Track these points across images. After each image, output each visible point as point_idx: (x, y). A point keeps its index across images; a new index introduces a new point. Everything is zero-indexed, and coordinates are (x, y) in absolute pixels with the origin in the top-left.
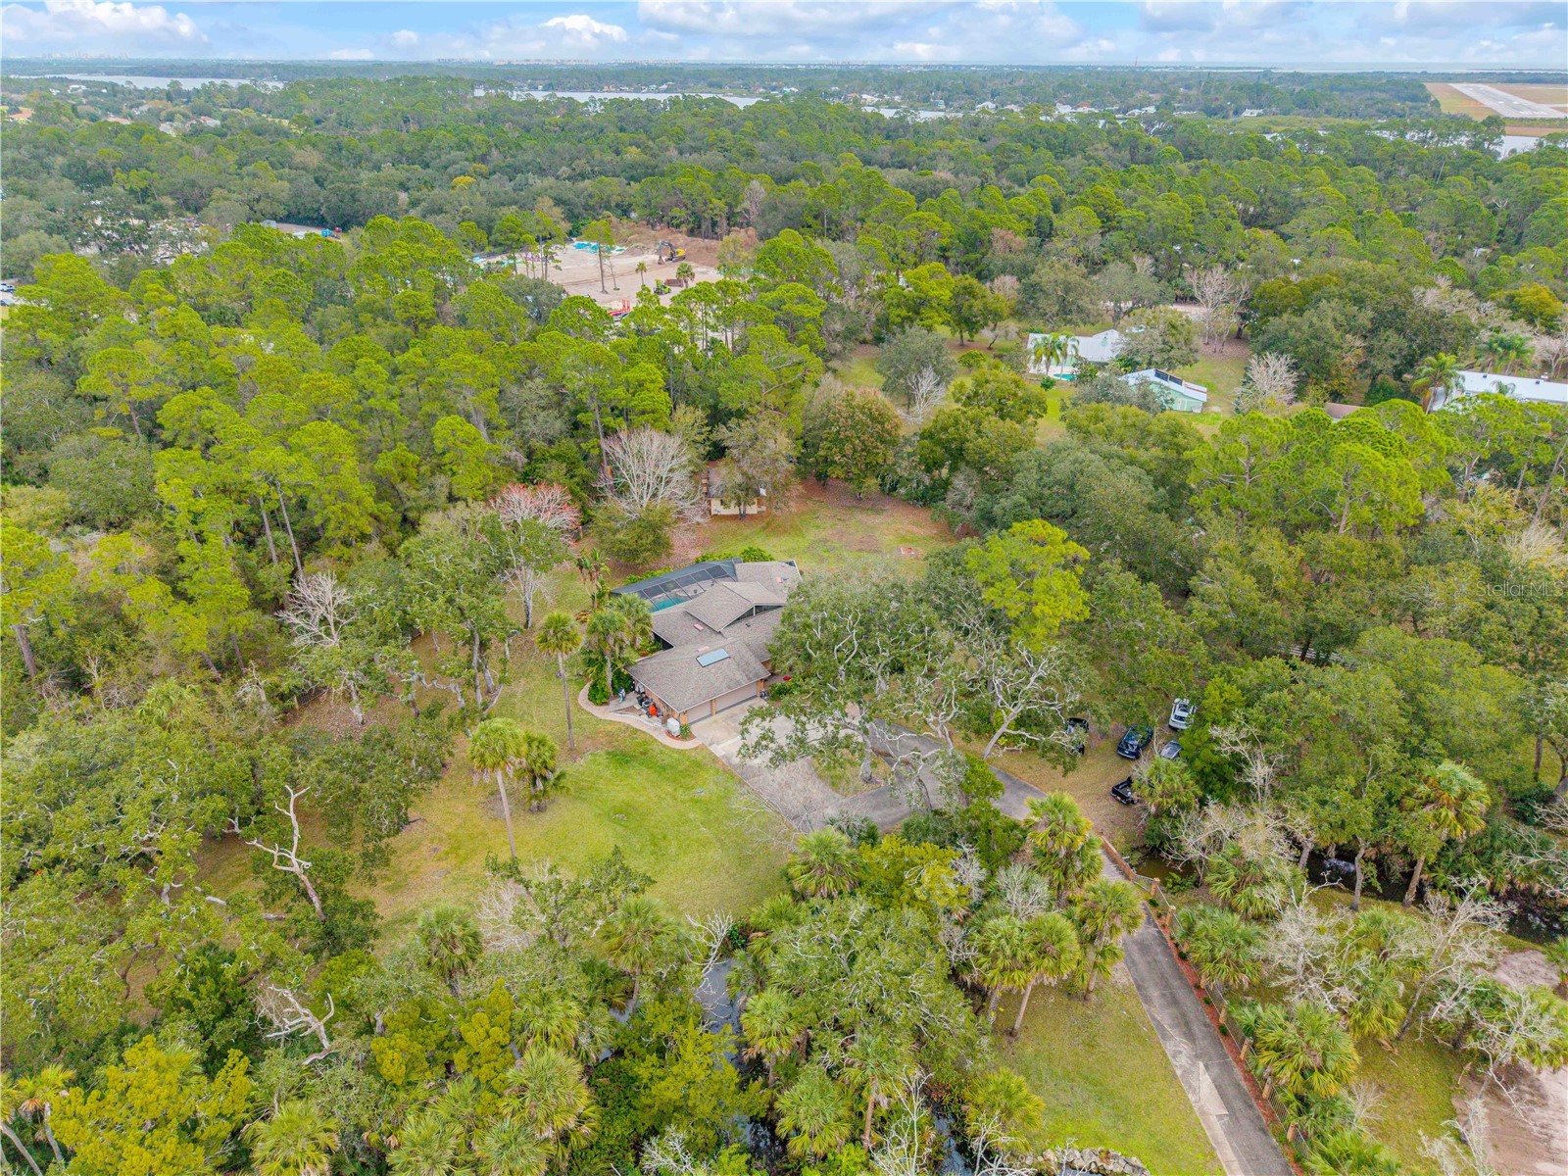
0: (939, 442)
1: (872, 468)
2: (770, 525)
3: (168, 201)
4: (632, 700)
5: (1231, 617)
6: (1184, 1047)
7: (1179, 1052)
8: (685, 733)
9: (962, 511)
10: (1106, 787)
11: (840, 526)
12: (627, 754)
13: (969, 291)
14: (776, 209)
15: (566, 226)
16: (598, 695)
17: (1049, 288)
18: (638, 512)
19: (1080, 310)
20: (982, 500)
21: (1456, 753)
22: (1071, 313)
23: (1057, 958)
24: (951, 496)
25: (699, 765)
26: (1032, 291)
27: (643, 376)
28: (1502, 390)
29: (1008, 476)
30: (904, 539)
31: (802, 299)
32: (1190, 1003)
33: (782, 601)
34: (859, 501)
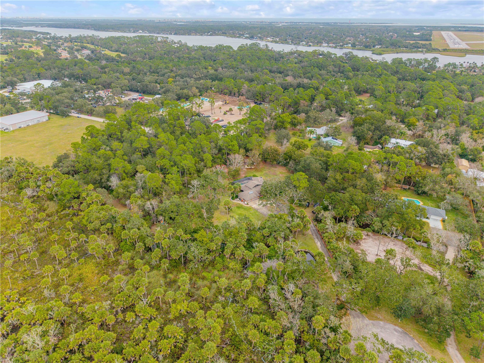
0: (287, 155)
1: (275, 160)
2: (256, 170)
3: (100, 86)
4: (238, 199)
5: (331, 186)
6: (317, 240)
7: (316, 240)
8: (247, 204)
9: (291, 168)
10: (311, 212)
11: (269, 170)
12: (239, 207)
13: (294, 118)
14: (250, 91)
15: (199, 94)
16: (233, 198)
17: (312, 117)
18: (235, 168)
19: (318, 122)
20: (294, 166)
21: (356, 204)
22: (316, 123)
23: (300, 226)
24: (289, 165)
25: (250, 208)
26: (308, 117)
27: (234, 144)
28: (397, 143)
29: (299, 162)
30: (281, 173)
31: (260, 124)
32: (318, 236)
33: (262, 184)
34: (272, 166)
